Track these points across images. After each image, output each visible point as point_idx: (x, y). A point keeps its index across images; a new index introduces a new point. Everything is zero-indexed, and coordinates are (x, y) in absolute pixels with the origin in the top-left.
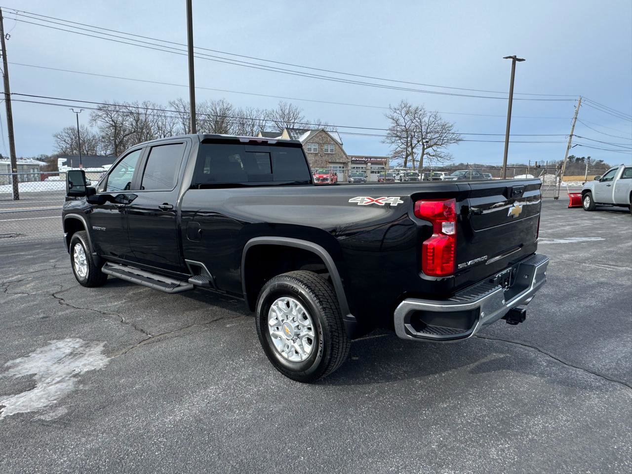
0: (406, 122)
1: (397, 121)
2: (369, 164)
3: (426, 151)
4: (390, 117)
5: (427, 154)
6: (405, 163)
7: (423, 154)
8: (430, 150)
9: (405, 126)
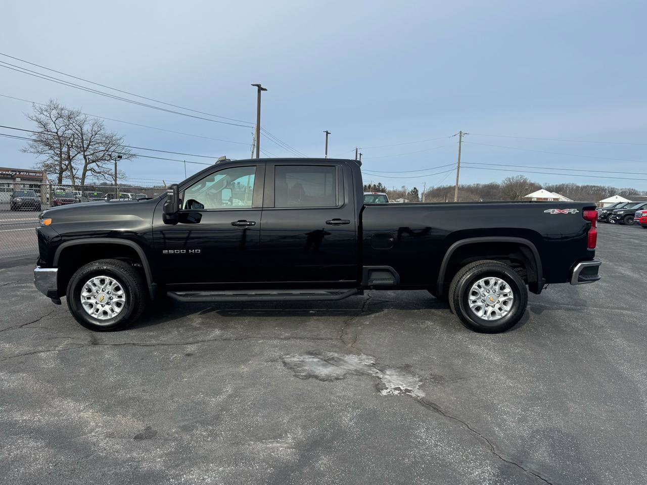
0: (58, 127)
1: (45, 125)
2: (18, 180)
3: (89, 166)
4: (34, 118)
5: (91, 170)
6: (60, 180)
7: (85, 170)
8: (93, 165)
9: (57, 133)
